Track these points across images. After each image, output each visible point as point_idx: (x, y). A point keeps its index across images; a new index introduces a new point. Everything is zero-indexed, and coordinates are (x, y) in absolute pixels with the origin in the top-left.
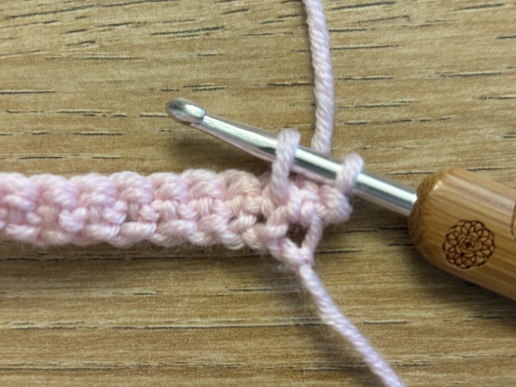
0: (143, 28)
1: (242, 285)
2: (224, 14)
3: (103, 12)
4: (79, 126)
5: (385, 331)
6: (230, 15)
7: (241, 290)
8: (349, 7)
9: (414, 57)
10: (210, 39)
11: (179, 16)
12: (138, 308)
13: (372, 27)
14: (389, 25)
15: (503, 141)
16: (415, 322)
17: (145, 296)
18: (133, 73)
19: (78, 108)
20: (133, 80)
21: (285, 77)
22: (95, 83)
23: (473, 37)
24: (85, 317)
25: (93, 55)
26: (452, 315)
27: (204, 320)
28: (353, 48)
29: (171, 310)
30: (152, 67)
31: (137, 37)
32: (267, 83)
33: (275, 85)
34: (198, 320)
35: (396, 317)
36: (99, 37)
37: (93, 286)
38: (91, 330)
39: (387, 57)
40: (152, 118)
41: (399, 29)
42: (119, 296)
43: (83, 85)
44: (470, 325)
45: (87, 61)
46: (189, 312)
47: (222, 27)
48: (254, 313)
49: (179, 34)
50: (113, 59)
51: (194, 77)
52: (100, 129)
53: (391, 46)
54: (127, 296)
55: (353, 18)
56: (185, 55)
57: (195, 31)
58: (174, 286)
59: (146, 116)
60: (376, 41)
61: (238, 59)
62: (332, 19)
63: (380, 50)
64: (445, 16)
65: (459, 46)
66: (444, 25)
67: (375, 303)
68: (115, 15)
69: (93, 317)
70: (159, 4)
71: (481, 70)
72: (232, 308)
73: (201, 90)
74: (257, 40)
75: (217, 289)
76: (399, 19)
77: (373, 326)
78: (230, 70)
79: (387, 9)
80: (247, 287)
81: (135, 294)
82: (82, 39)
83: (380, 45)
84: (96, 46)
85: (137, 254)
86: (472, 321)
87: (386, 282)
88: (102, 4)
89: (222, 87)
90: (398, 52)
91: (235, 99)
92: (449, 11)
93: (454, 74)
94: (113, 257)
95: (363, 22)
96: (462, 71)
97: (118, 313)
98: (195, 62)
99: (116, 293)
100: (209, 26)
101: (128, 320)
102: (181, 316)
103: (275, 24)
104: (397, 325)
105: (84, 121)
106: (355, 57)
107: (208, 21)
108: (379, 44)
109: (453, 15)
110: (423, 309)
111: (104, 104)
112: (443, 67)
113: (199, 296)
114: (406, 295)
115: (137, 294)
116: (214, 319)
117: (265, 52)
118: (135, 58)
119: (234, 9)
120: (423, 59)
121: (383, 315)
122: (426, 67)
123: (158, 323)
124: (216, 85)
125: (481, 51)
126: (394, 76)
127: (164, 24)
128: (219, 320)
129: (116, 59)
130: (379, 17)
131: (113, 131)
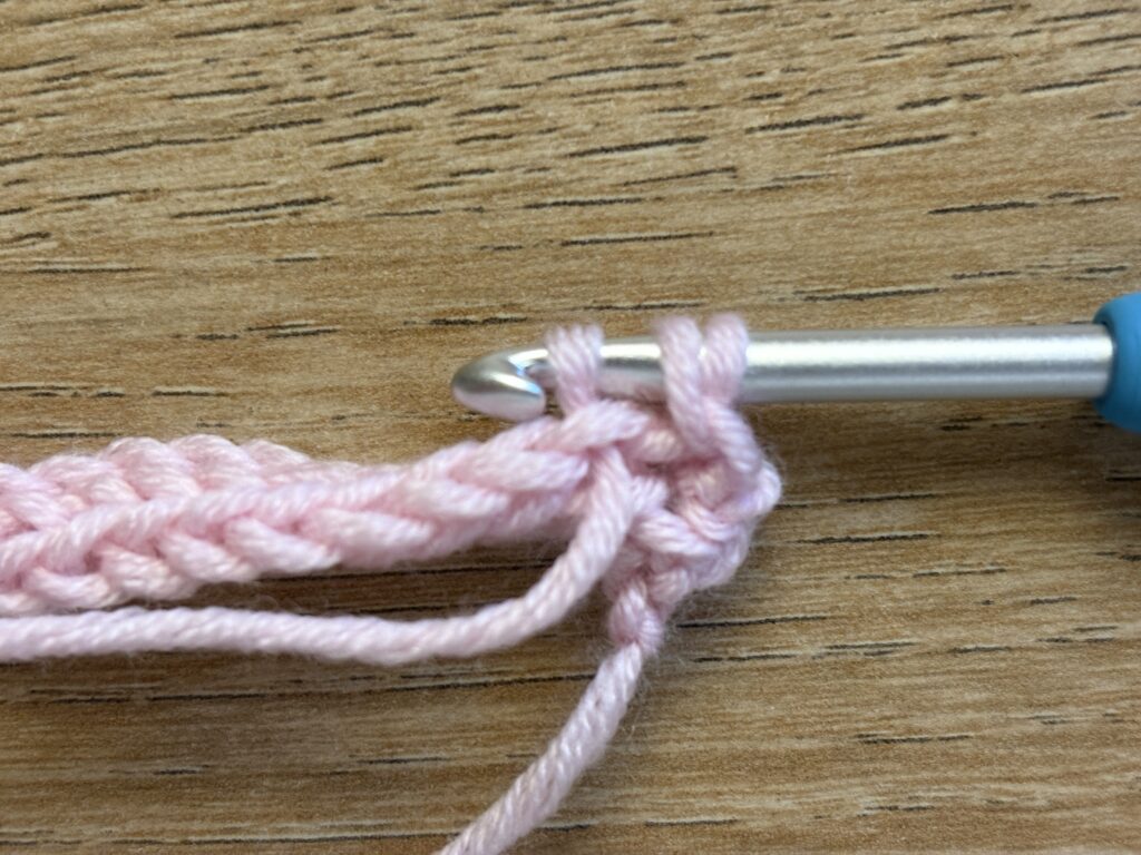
0: (153, 202)
1: (386, 750)
2: (331, 168)
3: (63, 169)
4: (22, 420)
5: (692, 841)
6: (345, 170)
7: (384, 761)
8: (606, 150)
9: (746, 259)
10: (302, 226)
11: (231, 175)
12: (165, 802)
13: (654, 193)
14: (692, 190)
15: (942, 438)
16: (753, 820)
17: (179, 776)
18: (136, 302)
19: (18, 380)
20: (136, 318)
21: (469, 306)
22: (54, 324)
23: (875, 212)
24: (55, 819)
25: (46, 263)
26: (833, 804)
27: (306, 826)
28: (614, 241)
29: (236, 804)
30: (177, 288)
31: (140, 222)
32: (431, 318)
33: (448, 323)
34: (294, 824)
35: (713, 811)
36: (57, 224)
37: (69, 756)
38: (69, 847)
39: (689, 258)
40: (180, 398)
41: (714, 198)
42: (124, 777)
43: (26, 330)
44: (870, 826)
45: (34, 278)
46: (274, 809)
47: (327, 199)
48: (412, 807)
49: (232, 215)
50: (91, 271)
51: (270, 308)
52: (67, 424)
53: (697, 235)
54: (143, 776)
55: (614, 175)
56: (247, 261)
57: (267, 207)
58: (239, 754)
59: (165, 394)
60: (663, 224)
61: (365, 267)
62: (568, 178)
63: (674, 244)
64: (815, 167)
65: (846, 231)
66: (812, 186)
67: (670, 782)
68: (92, 175)
69: (72, 819)
70: (188, 150)
71: (894, 284)
72: (365, 798)
73: (286, 336)
74: (405, 225)
75: (331, 759)
76: (715, 175)
77: (664, 830)
78: (346, 291)
79: (688, 153)
80: (396, 753)
81: (157, 773)
82: (21, 230)
83: (674, 233)
84: (51, 245)
85: (159, 689)
86: (875, 817)
87: (693, 739)
88: (62, 150)
89: (331, 328)
90: (712, 247)
91: (362, 354)
92: (825, 155)
93: (836, 293)
94: (108, 697)
95: (635, 183)
96: (853, 287)
97: (122, 811)
98: (270, 276)
99: (118, 771)
100: (299, 196)
101: (146, 826)
102: (257, 817)
103: (443, 190)
104: (715, 828)
105: (33, 407)
106: (618, 260)
107: (297, 186)
108: (670, 229)
109: (834, 163)
110: (771, 793)
111: (74, 370)
112: (812, 278)
113: (293, 775)
114: (733, 765)
115: (163, 773)
116: (328, 823)
117: (423, 251)
118: (139, 270)
119: (353, 158)
120: (767, 263)
121: (687, 807)
122: (773, 279)
123: (209, 832)
124: (317, 325)
125: (894, 242)
126: (705, 300)
127: (198, 194)
128: (337, 824)
129: (97, 271)
130: (670, 172)
131: (96, 427)
